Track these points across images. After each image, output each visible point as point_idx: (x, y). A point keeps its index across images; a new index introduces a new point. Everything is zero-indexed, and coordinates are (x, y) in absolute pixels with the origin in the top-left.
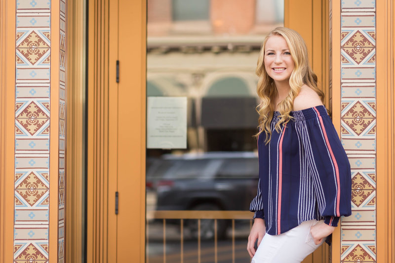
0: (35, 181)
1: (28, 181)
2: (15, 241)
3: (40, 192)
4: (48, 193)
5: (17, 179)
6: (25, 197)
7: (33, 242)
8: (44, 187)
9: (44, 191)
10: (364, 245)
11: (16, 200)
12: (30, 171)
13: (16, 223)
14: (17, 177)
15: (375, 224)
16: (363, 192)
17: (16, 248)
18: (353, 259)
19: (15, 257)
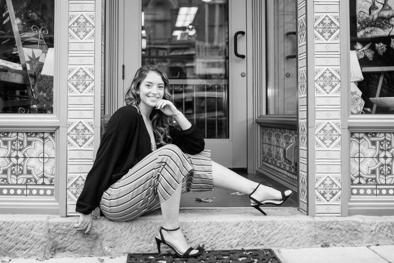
0: (84, 21)
1: (79, 21)
2: (69, 66)
3: (88, 29)
4: (94, 30)
5: (71, 19)
6: (76, 33)
7: (83, 67)
8: (91, 26)
9: (91, 28)
10: (332, 69)
11: (69, 35)
12: (80, 13)
13: (70, 52)
14: (70, 18)
15: (339, 53)
16: (331, 30)
17: (69, 71)
18: (324, 79)
19: (69, 78)
